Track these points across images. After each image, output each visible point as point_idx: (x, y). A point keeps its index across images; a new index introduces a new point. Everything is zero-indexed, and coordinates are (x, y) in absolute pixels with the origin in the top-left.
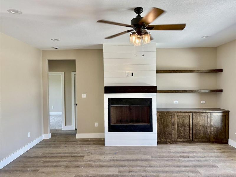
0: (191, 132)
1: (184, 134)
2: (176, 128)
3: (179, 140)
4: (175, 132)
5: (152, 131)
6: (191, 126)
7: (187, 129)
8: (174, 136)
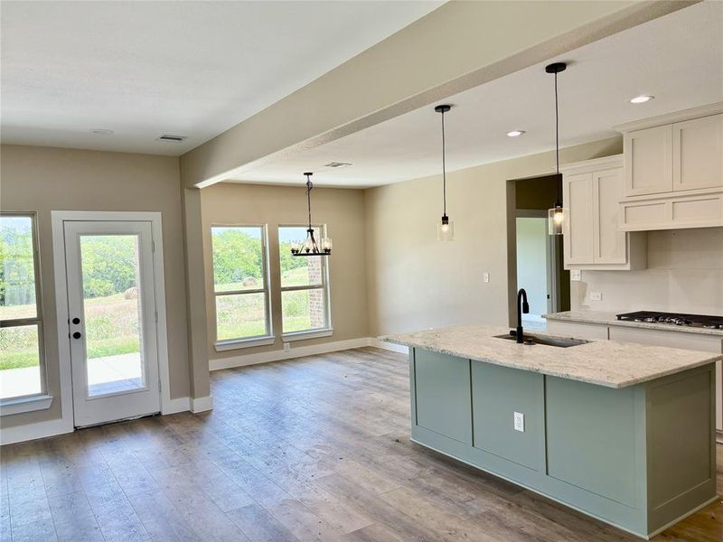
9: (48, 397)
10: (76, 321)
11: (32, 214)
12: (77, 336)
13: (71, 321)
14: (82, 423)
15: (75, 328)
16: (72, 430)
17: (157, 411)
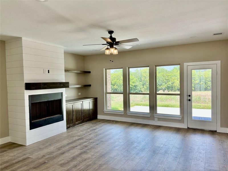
0: (82, 116)
1: (79, 117)
2: (75, 114)
3: (77, 123)
4: (74, 117)
5: (63, 120)
6: (82, 111)
7: (81, 114)
8: (74, 120)
9: (180, 116)
10: (189, 96)
11: (179, 64)
12: (189, 100)
13: (188, 96)
14: (190, 127)
15: (189, 98)
16: (187, 128)
17: (216, 130)
